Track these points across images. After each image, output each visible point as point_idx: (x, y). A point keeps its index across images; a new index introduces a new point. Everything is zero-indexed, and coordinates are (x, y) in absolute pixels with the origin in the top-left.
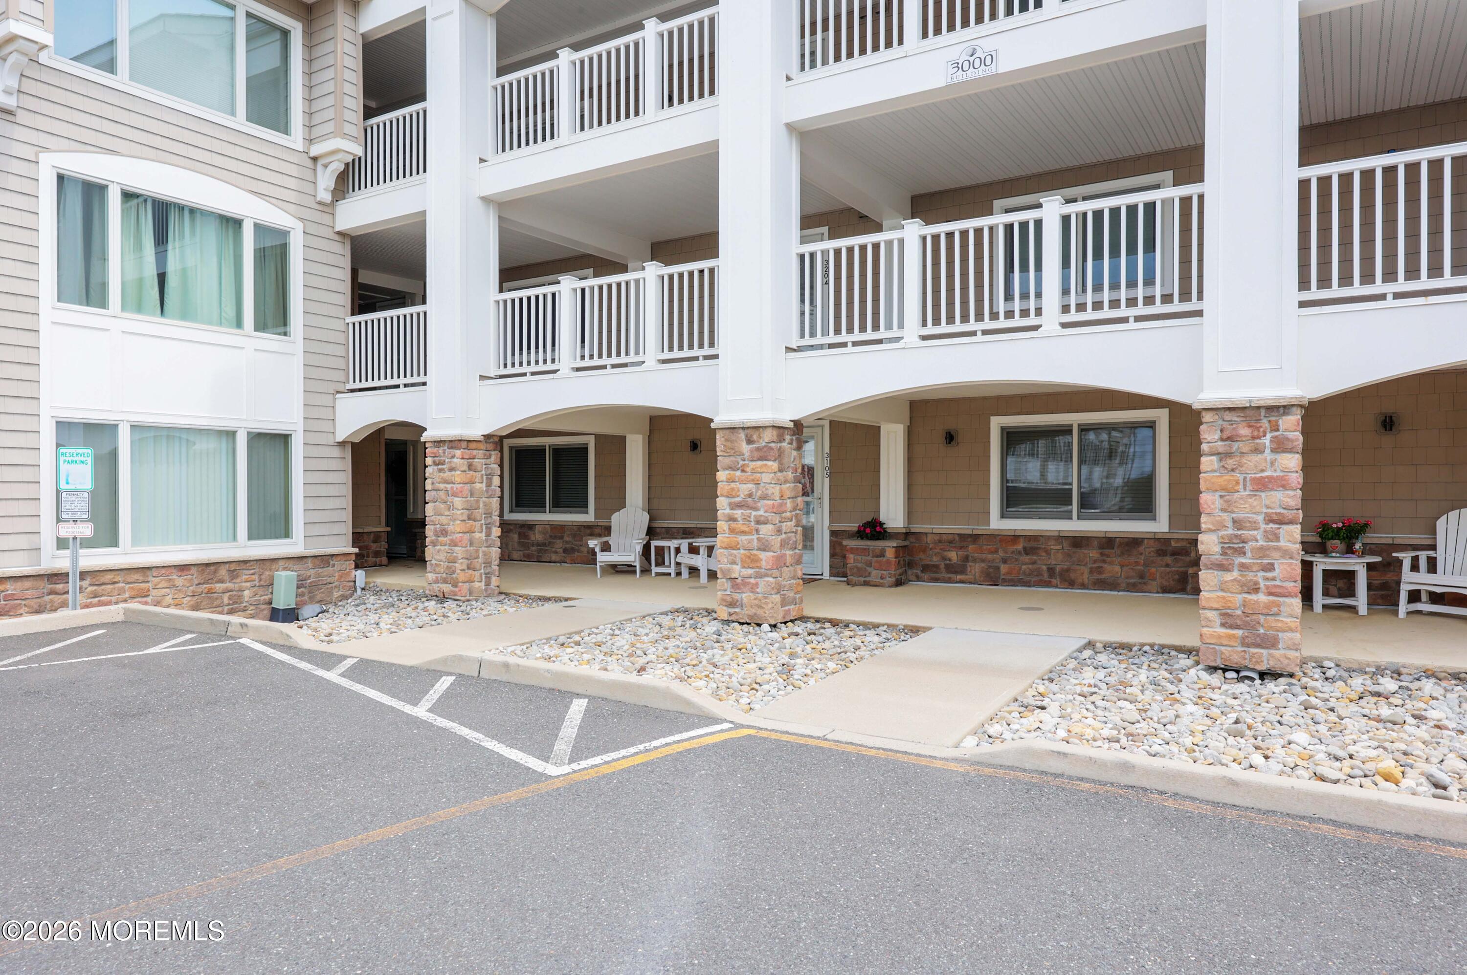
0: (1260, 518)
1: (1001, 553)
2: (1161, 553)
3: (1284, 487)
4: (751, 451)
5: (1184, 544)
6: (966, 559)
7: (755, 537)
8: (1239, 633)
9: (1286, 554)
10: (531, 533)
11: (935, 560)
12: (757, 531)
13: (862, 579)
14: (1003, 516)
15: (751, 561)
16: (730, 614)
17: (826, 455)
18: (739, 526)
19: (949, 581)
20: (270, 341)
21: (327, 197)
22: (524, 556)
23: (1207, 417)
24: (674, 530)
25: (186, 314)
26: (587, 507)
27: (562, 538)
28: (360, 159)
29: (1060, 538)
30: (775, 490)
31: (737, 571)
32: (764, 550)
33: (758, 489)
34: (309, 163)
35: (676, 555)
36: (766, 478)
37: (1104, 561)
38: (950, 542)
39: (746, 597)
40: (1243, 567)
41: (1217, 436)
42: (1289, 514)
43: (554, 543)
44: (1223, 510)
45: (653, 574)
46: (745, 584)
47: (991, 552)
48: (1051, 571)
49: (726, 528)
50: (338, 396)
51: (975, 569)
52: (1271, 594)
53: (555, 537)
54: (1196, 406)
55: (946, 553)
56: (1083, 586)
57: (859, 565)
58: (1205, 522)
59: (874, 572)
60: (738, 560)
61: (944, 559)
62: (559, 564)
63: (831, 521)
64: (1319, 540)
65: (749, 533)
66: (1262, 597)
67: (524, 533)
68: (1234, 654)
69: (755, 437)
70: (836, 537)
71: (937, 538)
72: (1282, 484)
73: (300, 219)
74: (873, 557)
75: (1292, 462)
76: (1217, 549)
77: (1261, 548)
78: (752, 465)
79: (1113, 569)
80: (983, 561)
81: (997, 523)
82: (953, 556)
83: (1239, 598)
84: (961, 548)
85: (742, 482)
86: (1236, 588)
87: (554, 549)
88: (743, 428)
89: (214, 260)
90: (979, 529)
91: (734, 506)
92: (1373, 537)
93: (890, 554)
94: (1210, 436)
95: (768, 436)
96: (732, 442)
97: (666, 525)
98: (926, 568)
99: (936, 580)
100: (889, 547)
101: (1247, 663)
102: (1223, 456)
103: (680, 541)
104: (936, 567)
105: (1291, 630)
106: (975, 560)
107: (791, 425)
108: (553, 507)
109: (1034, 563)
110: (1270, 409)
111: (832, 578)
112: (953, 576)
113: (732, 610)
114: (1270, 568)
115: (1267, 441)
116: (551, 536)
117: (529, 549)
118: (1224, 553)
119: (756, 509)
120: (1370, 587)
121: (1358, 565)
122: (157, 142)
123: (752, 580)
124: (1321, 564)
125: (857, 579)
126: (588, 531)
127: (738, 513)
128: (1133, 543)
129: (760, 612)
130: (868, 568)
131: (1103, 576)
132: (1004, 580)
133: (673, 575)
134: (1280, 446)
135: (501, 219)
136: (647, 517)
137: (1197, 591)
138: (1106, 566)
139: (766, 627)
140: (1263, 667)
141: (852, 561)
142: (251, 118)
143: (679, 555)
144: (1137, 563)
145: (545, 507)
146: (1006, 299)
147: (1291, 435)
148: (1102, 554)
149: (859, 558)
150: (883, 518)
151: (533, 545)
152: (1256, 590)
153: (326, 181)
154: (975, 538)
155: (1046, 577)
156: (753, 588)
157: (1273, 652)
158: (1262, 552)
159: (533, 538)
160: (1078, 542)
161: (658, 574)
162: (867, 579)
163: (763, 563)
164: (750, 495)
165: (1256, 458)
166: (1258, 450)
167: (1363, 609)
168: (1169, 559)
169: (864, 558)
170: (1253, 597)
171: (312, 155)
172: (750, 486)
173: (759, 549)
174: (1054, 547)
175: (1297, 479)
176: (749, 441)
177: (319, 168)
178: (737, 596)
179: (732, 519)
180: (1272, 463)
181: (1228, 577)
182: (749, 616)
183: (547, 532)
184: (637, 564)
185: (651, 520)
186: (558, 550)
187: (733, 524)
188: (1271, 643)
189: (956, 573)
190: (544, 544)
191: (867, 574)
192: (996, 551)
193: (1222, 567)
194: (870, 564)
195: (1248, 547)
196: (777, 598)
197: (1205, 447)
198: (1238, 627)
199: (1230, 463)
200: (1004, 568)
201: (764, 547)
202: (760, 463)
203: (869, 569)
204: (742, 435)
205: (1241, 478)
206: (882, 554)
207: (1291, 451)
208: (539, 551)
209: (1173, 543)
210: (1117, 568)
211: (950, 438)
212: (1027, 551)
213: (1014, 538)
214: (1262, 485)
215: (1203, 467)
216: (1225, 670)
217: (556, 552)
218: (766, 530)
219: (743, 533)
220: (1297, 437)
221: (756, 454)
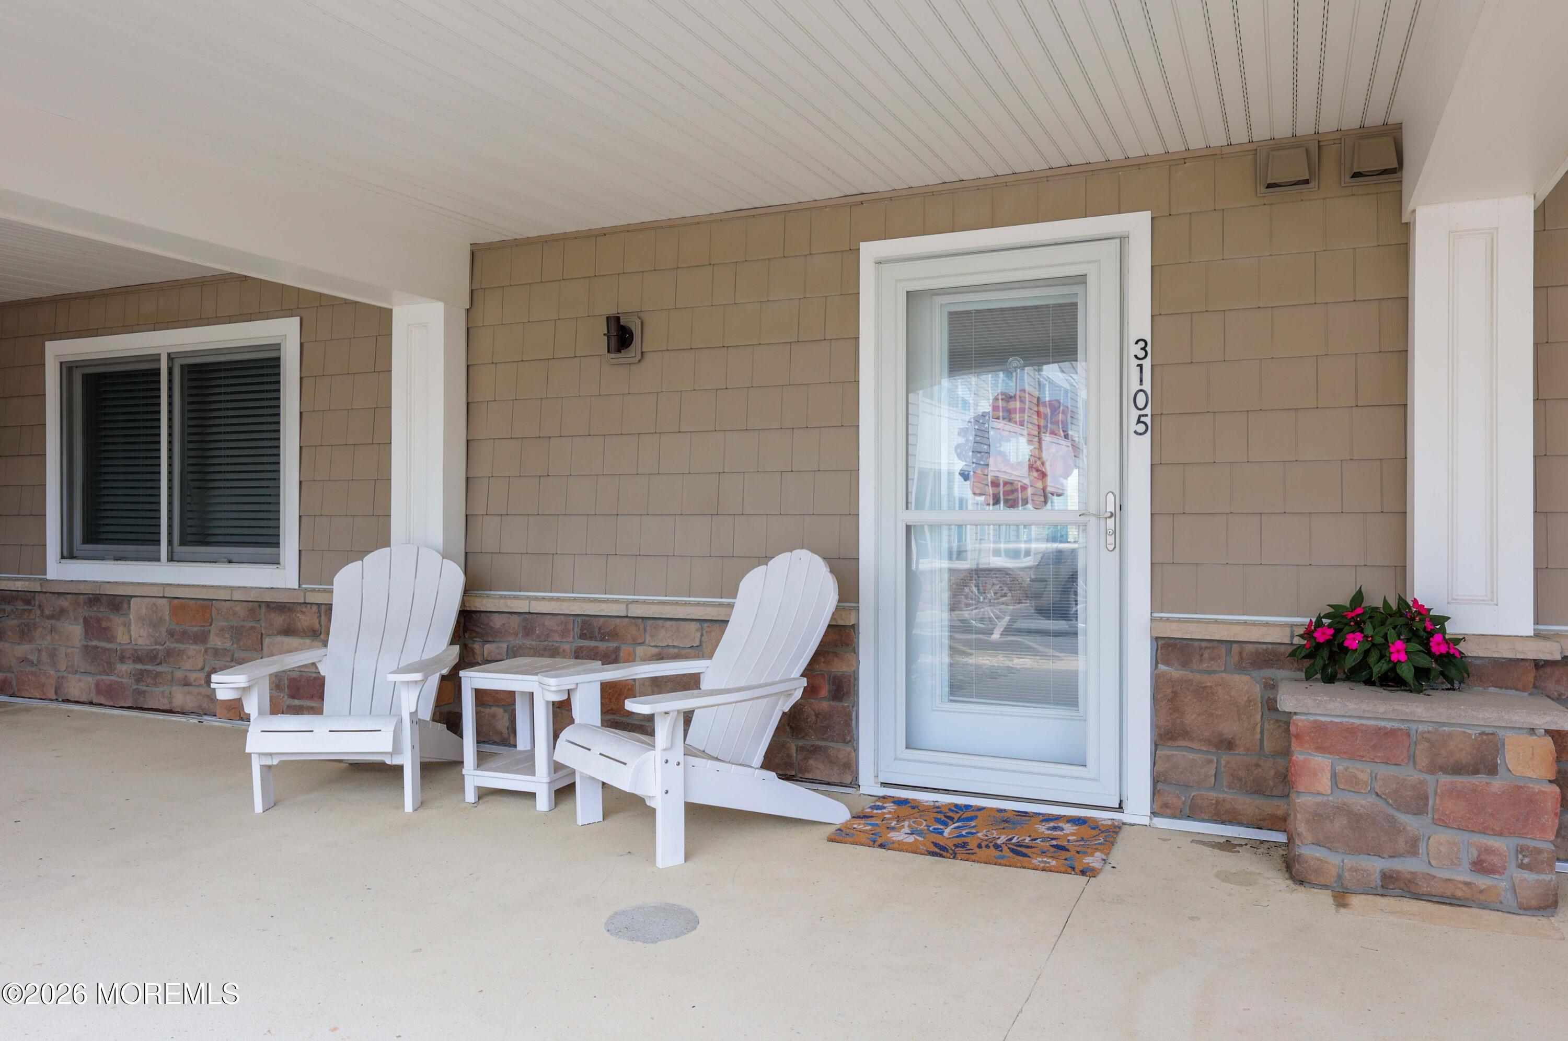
10: (117, 620)
13: (1375, 866)
17: (1137, 350)
22: (99, 689)
24: (550, 623)
26: (277, 545)
27: (202, 638)
35: (556, 737)
43: (180, 653)
45: (469, 791)
53: (184, 636)
57: (1362, 802)
59: (1441, 838)
62: (194, 720)
63: (1158, 600)
67: (98, 621)
70: (1185, 664)
74: (1434, 768)
87: (179, 674)
97: (521, 606)
103: (568, 682)
108: (183, 543)
111: (1163, 823)
116: (171, 633)
117: (110, 669)
125: (1350, 861)
126: (279, 620)
130: (1403, 818)
133: (543, 802)
141: (1324, 783)
143: (565, 735)
145: (158, 542)
149: (1362, 771)
151: (122, 659)
159: (121, 637)
161: (484, 794)
162: (1406, 866)
169: (1384, 771)
183: (161, 620)
185: (469, 589)
186: (192, 676)
190: (152, 657)
191: (1401, 844)
194: (1416, 802)
203: (1411, 822)
206: (1479, 759)
208: (140, 676)
217: (186, 683)
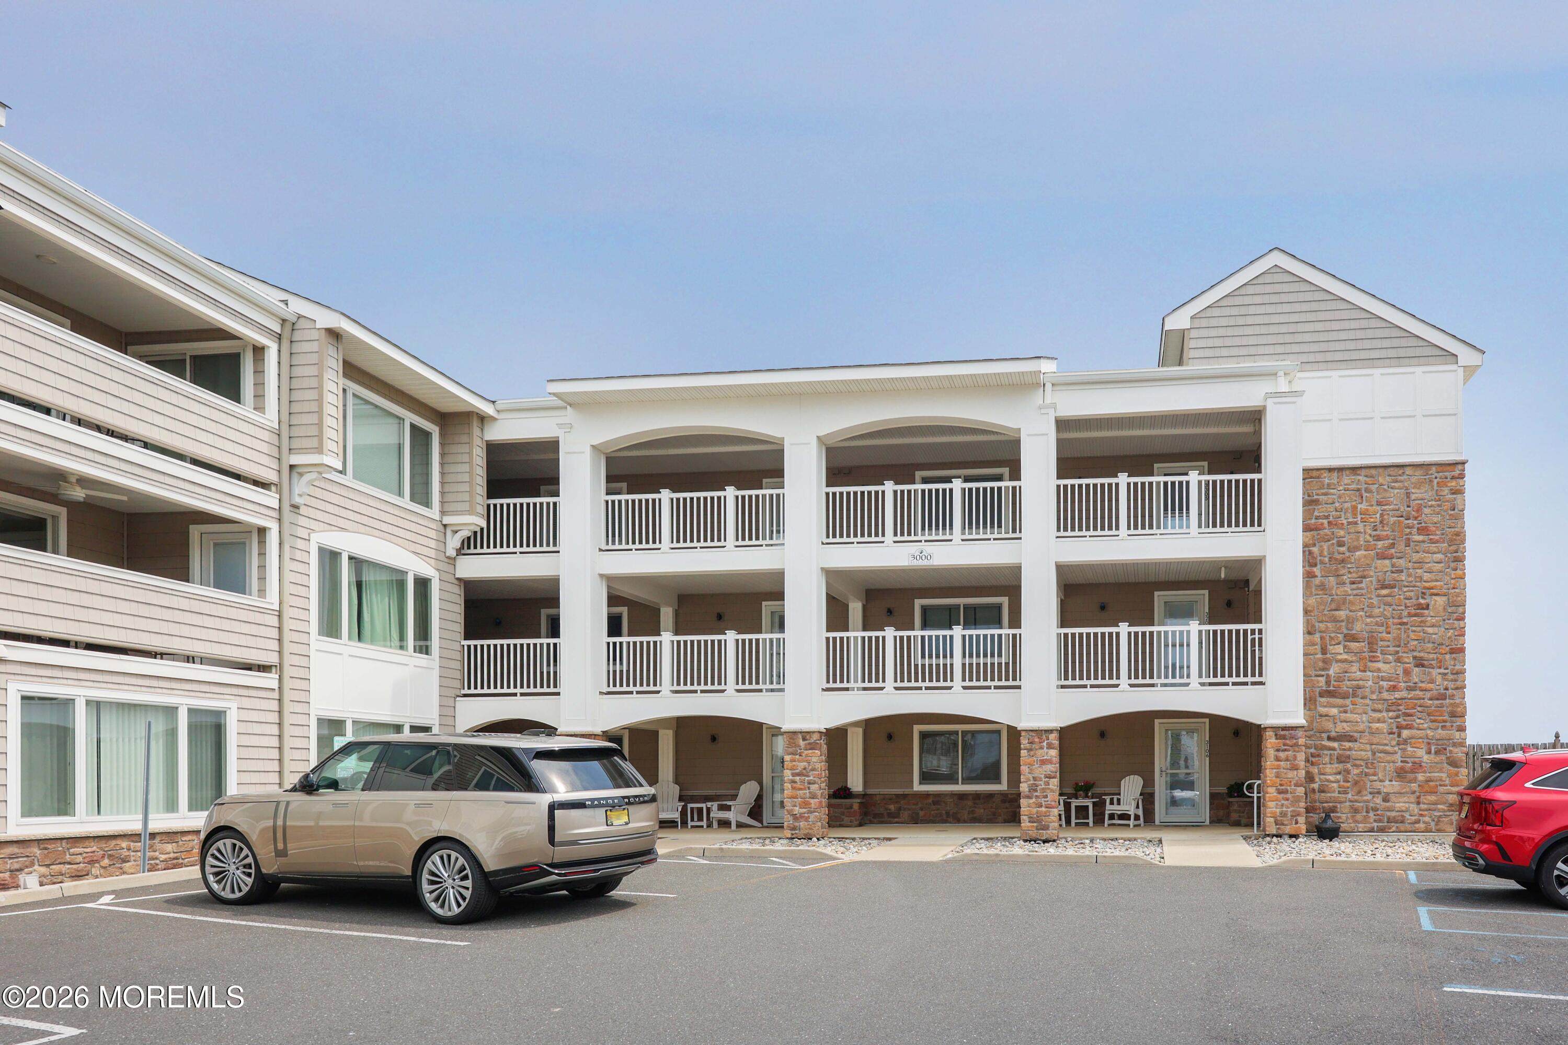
0: (1043, 776)
1: (920, 805)
2: (1003, 801)
3: (1051, 763)
4: (805, 744)
5: (1015, 796)
6: (900, 809)
7: (808, 791)
8: (1035, 824)
9: (1052, 791)
11: (882, 810)
12: (809, 788)
13: (838, 823)
14: (920, 783)
15: (805, 804)
16: (792, 834)
18: (798, 785)
19: (890, 823)
20: (421, 659)
21: (453, 553)
23: (1023, 734)
24: (703, 796)
25: (373, 641)
28: (482, 529)
29: (952, 794)
30: (818, 766)
31: (797, 810)
32: (813, 798)
33: (809, 765)
34: (442, 528)
36: (814, 759)
37: (975, 807)
38: (890, 799)
39: (802, 824)
40: (1037, 797)
41: (1027, 742)
42: (1053, 774)
44: (1029, 773)
45: (689, 827)
46: (801, 817)
47: (914, 804)
48: (948, 814)
49: (790, 787)
50: (458, 699)
51: (905, 815)
52: (1047, 807)
54: (1019, 729)
55: (887, 806)
56: (965, 822)
57: (836, 814)
58: (1023, 778)
59: (846, 819)
60: (797, 805)
61: (887, 809)
64: (1074, 792)
65: (805, 789)
66: (1043, 809)
68: (1033, 833)
69: (808, 737)
71: (882, 796)
72: (1050, 762)
73: (438, 570)
74: (846, 809)
75: (1054, 753)
76: (1027, 790)
77: (1043, 789)
78: (806, 752)
79: (980, 811)
80: (909, 809)
81: (918, 787)
82: (892, 807)
83: (1035, 810)
84: (897, 802)
85: (799, 761)
86: (1034, 806)
88: (801, 732)
89: (387, 600)
90: (907, 791)
91: (794, 775)
92: (1097, 790)
93: (856, 807)
94: (1024, 742)
95: (815, 737)
96: (793, 739)
97: (695, 794)
98: (876, 816)
99: (882, 822)
100: (855, 803)
101: (1038, 837)
102: (1030, 750)
104: (882, 814)
105: (1054, 822)
106: (905, 809)
107: (825, 731)
109: (938, 809)
110: (1046, 731)
112: (892, 820)
113: (794, 832)
114: (1046, 797)
115: (1045, 744)
118: (1030, 791)
119: (808, 776)
120: (1094, 815)
121: (1089, 803)
122: (365, 520)
123: (806, 815)
124: (1075, 803)
125: (835, 823)
127: (797, 778)
128: (990, 796)
129: (811, 831)
130: (841, 816)
131: (975, 815)
132: (921, 820)
133: (705, 827)
134: (1050, 746)
135: (609, 587)
136: (677, 788)
137: (1019, 822)
138: (976, 810)
139: (815, 839)
140: (1044, 838)
141: (831, 812)
142: (413, 499)
144: (992, 807)
146: (922, 657)
147: (1054, 742)
148: (974, 803)
149: (836, 810)
150: (849, 785)
152: (1041, 806)
153: (454, 543)
154: (905, 796)
155: (945, 817)
156: (807, 819)
157: (1048, 832)
158: (1043, 790)
160: (962, 796)
161: (692, 827)
162: (842, 823)
163: (813, 805)
164: (805, 769)
165: (1041, 751)
166: (1042, 748)
167: (1091, 824)
168: (1007, 805)
169: (839, 810)
170: (1040, 809)
171: (444, 523)
172: (805, 764)
173: (810, 798)
174: (949, 800)
175: (1056, 759)
176: (804, 739)
177: (449, 533)
178: (797, 824)
179: (794, 782)
180: (1047, 753)
181: (1031, 801)
182: (804, 834)
184: (679, 820)
185: (680, 790)
187: (795, 785)
188: (1046, 828)
189: (896, 818)
191: (841, 820)
192: (917, 804)
193: (1029, 797)
194: (843, 814)
195: (1038, 788)
196: (819, 824)
197: (1022, 746)
198: (1035, 822)
199: (1032, 753)
200: (921, 813)
201: (813, 796)
202: (811, 751)
204: (800, 736)
205: (1035, 759)
206: (851, 807)
207: (1053, 748)
209: (1009, 796)
210: (982, 811)
211: (890, 737)
212: (934, 803)
213: (927, 795)
214: (1043, 762)
215: (1022, 755)
216: (1030, 841)
218: (814, 787)
219: (801, 789)
220: (1056, 743)
221: (808, 747)
